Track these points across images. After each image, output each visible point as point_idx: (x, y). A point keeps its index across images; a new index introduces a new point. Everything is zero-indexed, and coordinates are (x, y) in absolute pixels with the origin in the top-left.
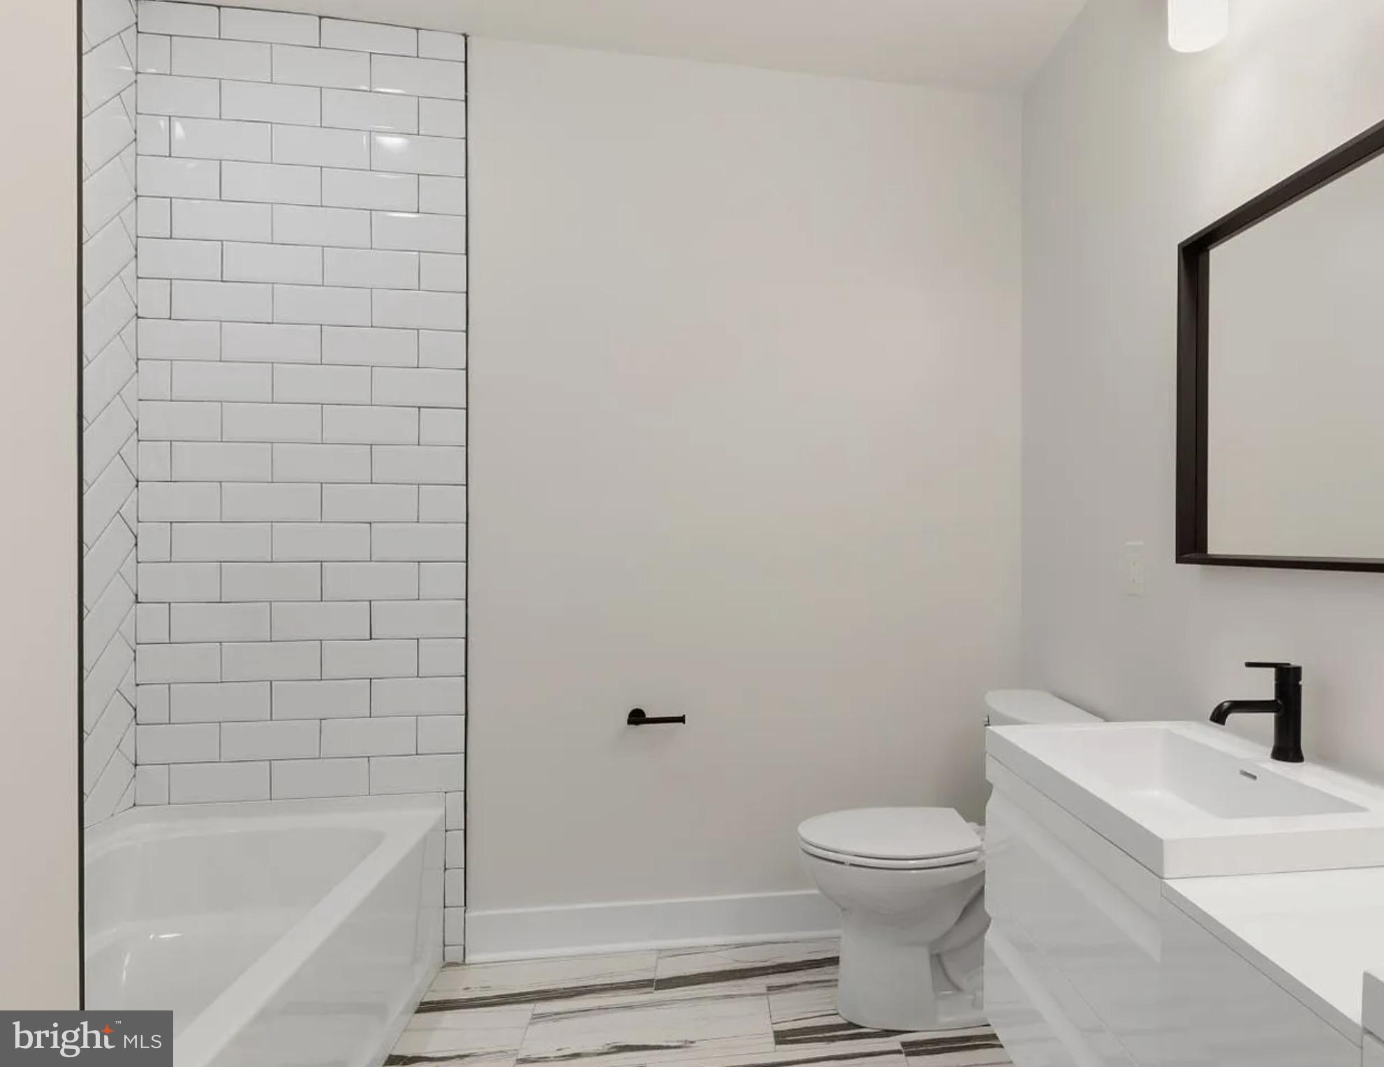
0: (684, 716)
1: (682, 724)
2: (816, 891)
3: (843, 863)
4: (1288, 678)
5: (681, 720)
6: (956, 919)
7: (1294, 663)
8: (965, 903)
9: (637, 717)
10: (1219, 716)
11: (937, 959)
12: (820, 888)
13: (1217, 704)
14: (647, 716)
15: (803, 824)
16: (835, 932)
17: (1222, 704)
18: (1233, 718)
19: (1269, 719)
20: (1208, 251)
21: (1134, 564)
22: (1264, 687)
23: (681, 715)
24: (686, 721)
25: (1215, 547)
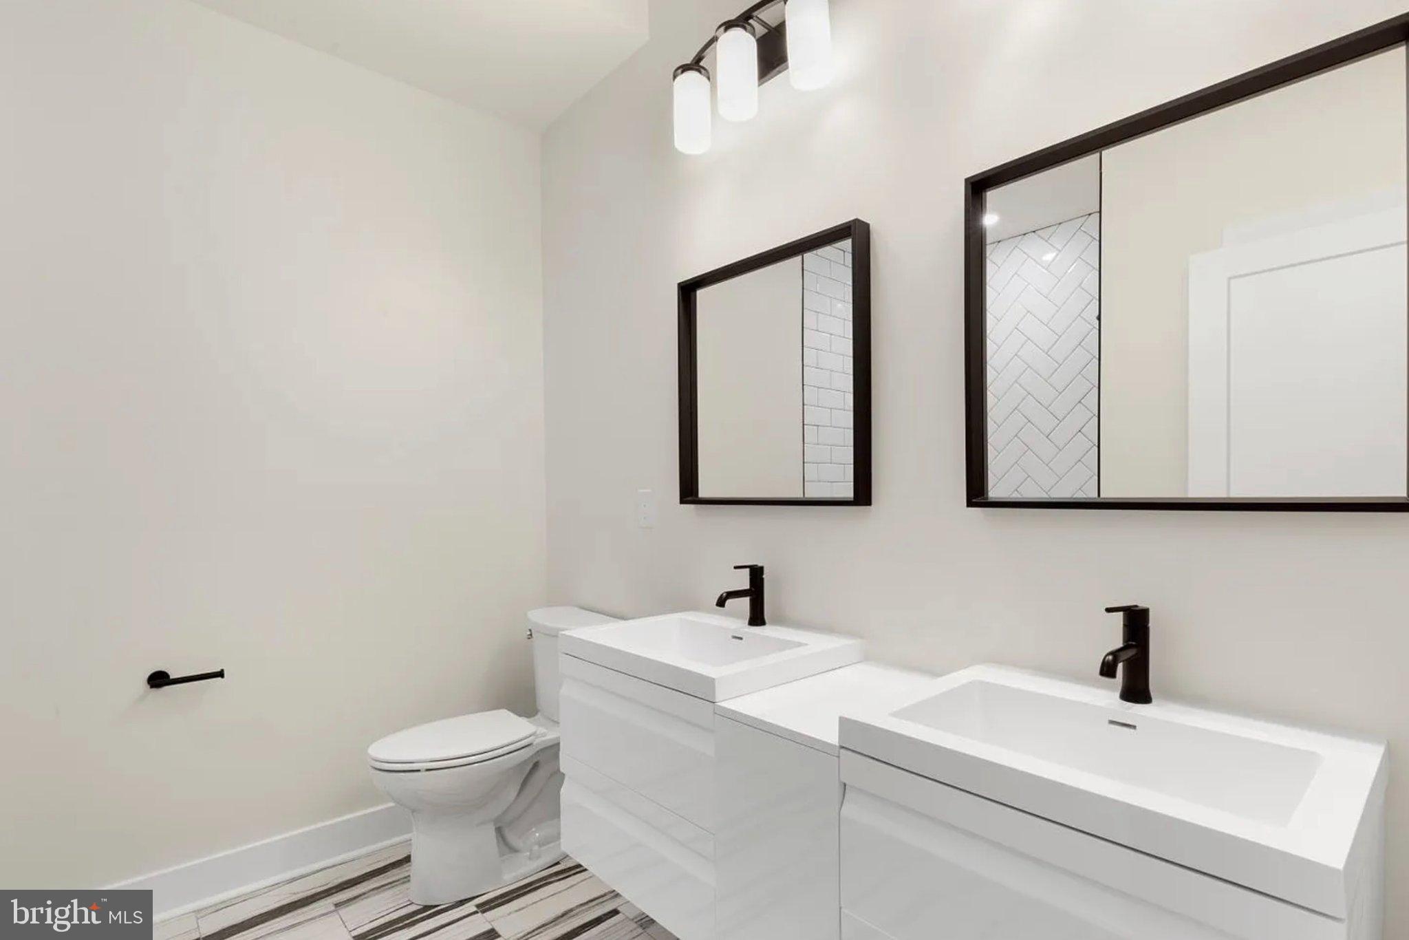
0: (222, 670)
1: (220, 679)
2: (391, 804)
3: (419, 771)
4: (756, 574)
5: (220, 674)
6: (516, 793)
7: (760, 565)
8: (524, 776)
9: (159, 680)
10: (721, 603)
11: (499, 830)
12: (393, 800)
13: (719, 595)
14: (171, 677)
15: (374, 745)
16: (407, 837)
17: (722, 595)
18: (729, 602)
19: (746, 601)
20: (695, 291)
21: (645, 506)
22: (743, 581)
23: (219, 670)
24: (225, 675)
25: (703, 493)
